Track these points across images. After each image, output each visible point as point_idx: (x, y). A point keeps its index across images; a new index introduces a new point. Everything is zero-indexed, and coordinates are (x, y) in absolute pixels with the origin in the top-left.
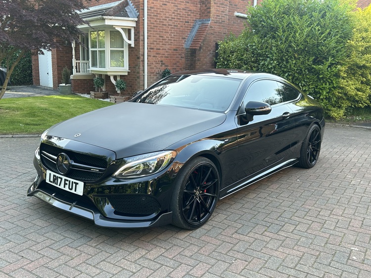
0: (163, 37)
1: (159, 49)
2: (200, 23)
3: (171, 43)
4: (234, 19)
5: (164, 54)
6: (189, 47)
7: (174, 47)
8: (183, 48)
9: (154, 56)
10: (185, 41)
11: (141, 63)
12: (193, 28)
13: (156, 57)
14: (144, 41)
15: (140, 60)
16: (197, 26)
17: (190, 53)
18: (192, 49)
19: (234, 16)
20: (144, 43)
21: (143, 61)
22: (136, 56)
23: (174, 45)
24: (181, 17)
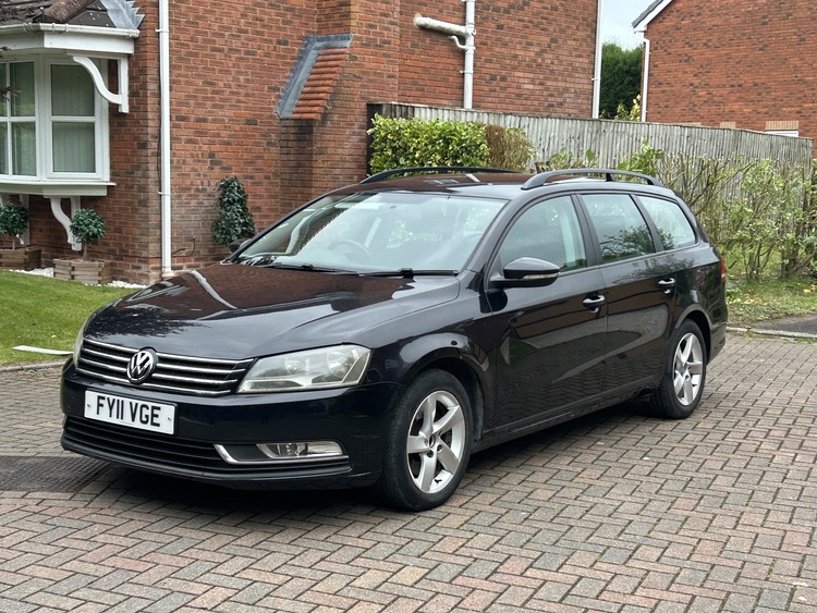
0: (214, 84)
1: (204, 120)
2: (318, 44)
3: (239, 101)
4: (414, 34)
5: (218, 135)
6: (290, 115)
7: (247, 114)
8: (272, 117)
9: (189, 141)
10: (279, 97)
11: (152, 160)
12: (300, 58)
13: (195, 142)
14: (159, 95)
15: (150, 152)
16: (312, 56)
17: (293, 130)
18: (300, 119)
19: (412, 27)
20: (159, 103)
21: (159, 154)
22: (136, 139)
23: (246, 108)
24: (264, 26)
